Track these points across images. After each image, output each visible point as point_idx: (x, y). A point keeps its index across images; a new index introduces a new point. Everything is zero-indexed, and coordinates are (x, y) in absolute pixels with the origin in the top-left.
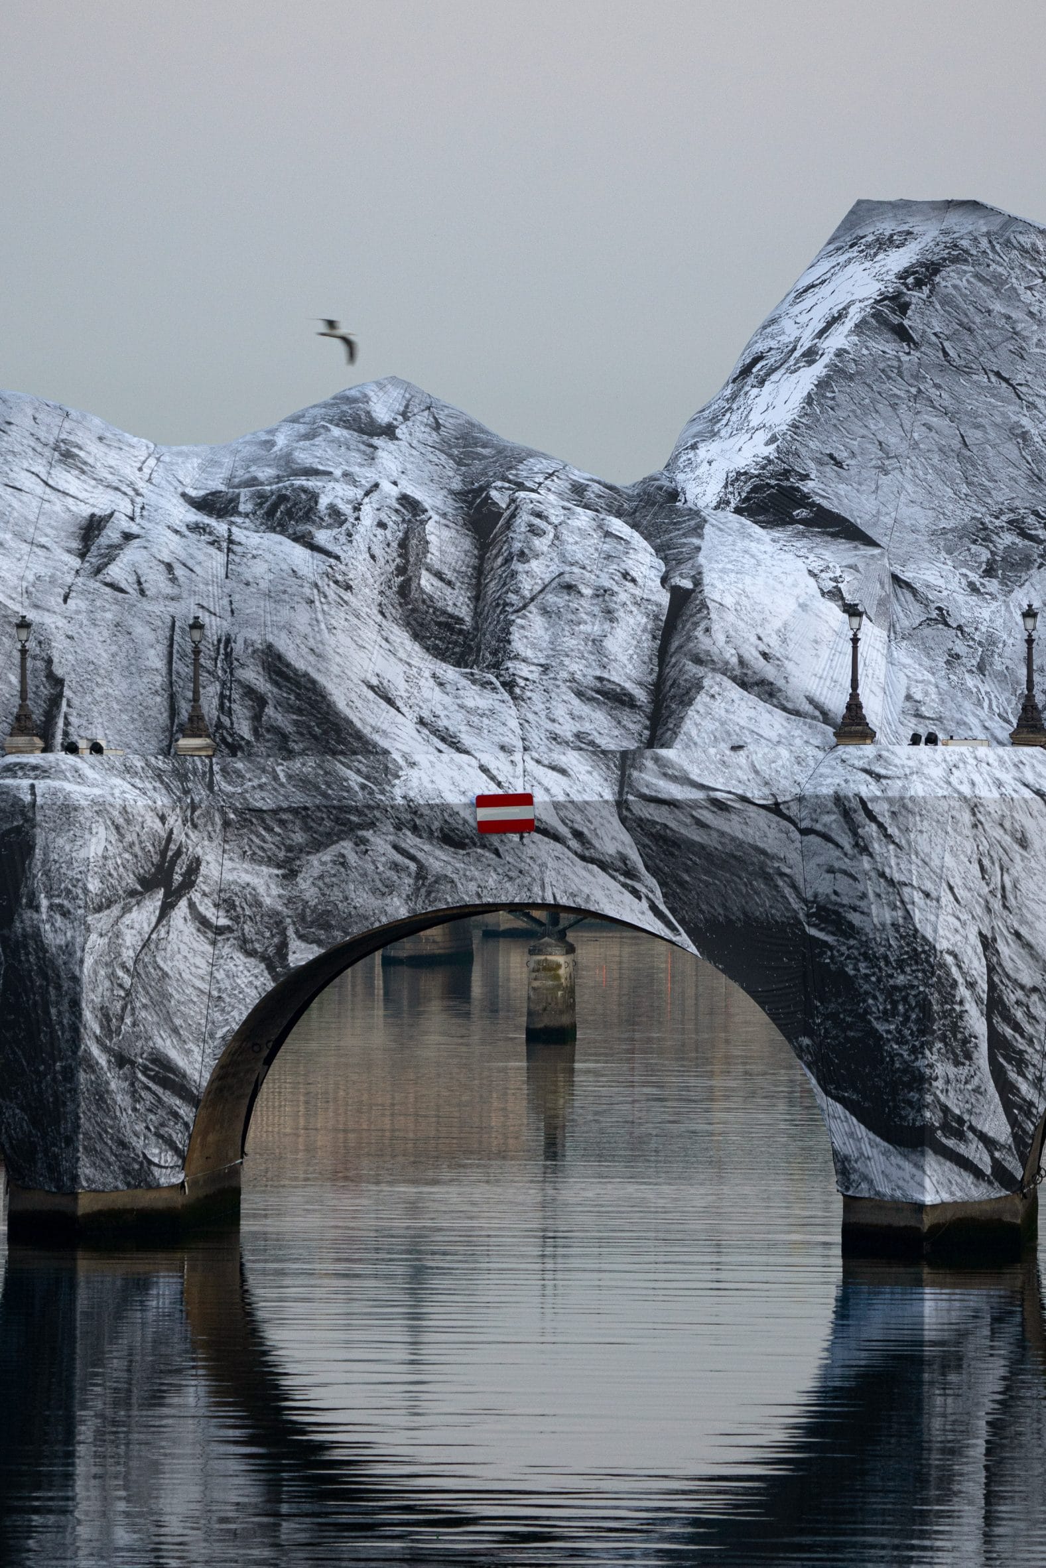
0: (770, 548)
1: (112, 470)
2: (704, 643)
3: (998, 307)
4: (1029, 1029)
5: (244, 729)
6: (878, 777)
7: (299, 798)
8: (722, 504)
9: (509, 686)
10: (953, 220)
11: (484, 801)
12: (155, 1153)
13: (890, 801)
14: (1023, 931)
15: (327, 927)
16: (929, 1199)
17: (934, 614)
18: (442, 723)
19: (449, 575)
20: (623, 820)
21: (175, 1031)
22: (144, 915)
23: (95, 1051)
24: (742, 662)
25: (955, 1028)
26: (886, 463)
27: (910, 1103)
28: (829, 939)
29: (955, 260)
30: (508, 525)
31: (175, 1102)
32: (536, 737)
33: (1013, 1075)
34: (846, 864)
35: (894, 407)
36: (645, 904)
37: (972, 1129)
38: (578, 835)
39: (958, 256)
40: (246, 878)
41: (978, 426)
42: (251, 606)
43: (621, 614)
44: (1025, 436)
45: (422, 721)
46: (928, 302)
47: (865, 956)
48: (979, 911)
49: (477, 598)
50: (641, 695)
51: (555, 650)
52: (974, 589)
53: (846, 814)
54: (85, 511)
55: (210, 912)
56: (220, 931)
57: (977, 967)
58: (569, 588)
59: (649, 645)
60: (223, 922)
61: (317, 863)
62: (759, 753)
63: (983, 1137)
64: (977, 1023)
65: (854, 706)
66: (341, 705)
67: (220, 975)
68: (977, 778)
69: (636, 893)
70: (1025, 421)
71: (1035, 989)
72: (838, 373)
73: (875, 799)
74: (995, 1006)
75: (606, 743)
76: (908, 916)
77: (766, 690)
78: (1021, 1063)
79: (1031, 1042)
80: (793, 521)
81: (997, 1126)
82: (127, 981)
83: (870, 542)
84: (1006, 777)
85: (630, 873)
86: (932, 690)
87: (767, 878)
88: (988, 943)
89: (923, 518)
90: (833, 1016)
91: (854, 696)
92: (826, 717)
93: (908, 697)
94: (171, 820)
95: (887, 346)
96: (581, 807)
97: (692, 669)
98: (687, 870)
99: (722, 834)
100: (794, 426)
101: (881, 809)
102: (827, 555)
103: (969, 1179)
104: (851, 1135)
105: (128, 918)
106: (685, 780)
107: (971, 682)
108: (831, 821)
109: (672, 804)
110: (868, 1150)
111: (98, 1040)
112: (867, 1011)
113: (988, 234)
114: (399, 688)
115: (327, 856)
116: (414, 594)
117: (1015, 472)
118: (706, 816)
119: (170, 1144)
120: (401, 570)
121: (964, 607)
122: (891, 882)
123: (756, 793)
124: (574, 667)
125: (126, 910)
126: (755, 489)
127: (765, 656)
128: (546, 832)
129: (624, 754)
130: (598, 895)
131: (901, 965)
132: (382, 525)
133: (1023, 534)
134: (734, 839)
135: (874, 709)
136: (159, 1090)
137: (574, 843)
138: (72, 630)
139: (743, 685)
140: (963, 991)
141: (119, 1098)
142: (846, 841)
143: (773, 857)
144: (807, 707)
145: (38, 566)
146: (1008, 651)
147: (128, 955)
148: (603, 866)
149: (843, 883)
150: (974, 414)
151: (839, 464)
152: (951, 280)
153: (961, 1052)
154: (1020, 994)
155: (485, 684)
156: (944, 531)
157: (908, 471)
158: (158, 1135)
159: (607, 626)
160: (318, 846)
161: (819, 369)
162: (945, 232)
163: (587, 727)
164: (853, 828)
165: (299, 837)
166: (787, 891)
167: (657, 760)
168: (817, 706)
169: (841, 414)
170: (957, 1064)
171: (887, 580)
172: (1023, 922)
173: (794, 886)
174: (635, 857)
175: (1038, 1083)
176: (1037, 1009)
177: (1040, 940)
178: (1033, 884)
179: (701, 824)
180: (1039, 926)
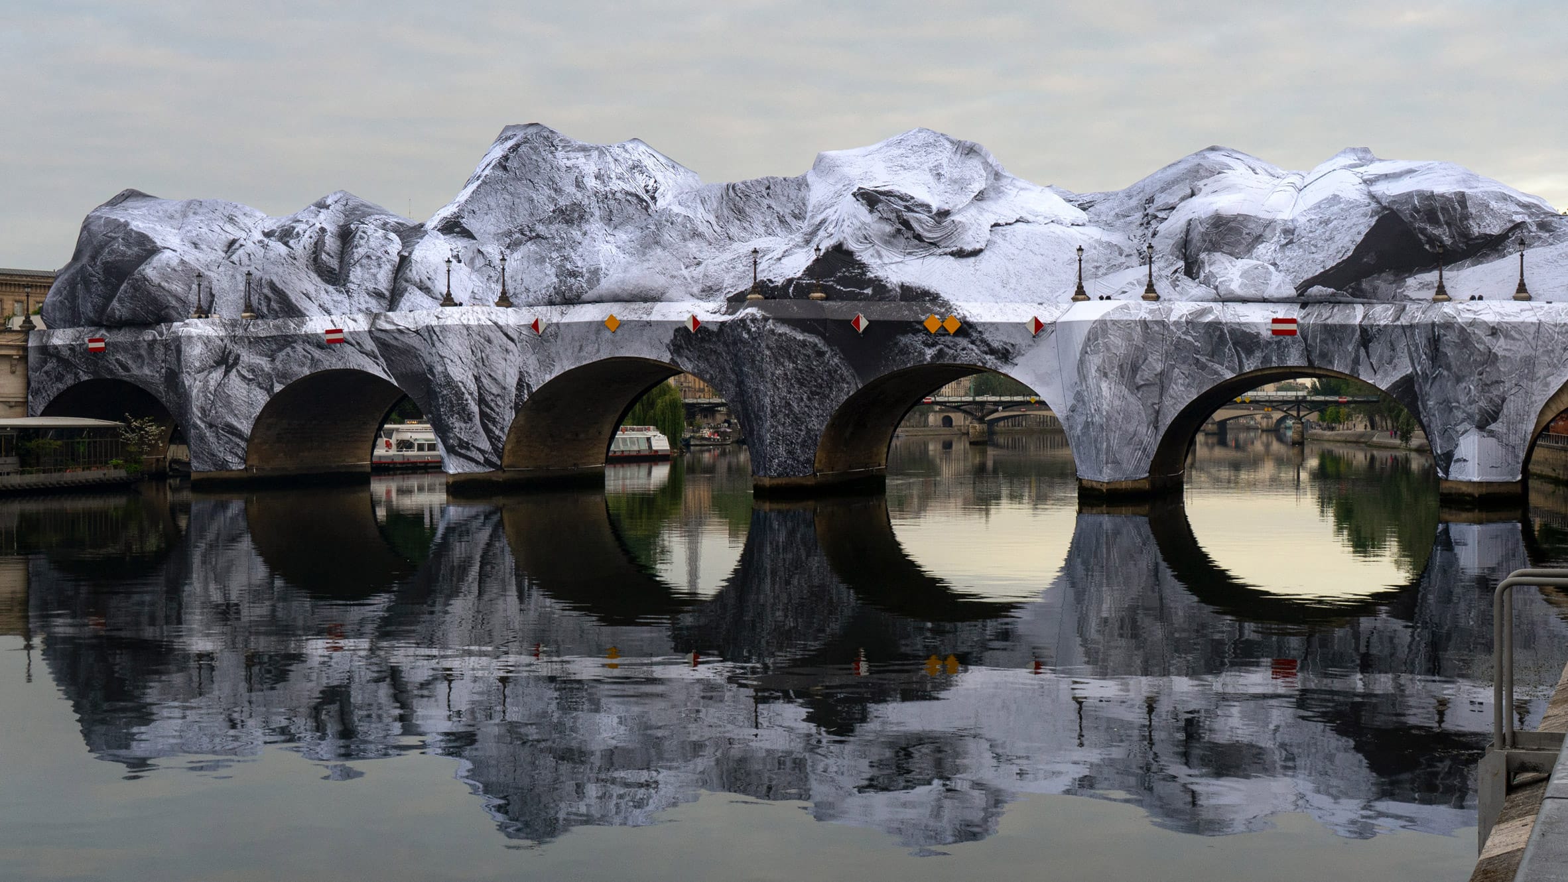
0: (442, 242)
1: (245, 224)
2: (409, 275)
4: (497, 410)
5: (265, 310)
7: (274, 333)
8: (435, 228)
9: (347, 292)
10: (528, 130)
11: (328, 332)
12: (229, 458)
13: (441, 327)
14: (492, 374)
15: (286, 378)
16: (452, 472)
17: (487, 262)
18: (326, 306)
19: (332, 254)
20: (372, 338)
21: (236, 415)
22: (217, 375)
23: (199, 422)
24: (421, 281)
25: (464, 409)
26: (488, 212)
27: (448, 437)
28: (431, 378)
29: (525, 142)
30: (354, 236)
31: (238, 440)
32: (354, 309)
33: (491, 426)
34: (432, 350)
35: (496, 193)
36: (381, 368)
37: (473, 446)
38: (358, 343)
40: (258, 361)
41: (519, 198)
42: (269, 267)
43: (383, 265)
44: (532, 200)
45: (320, 306)
46: (515, 157)
47: (439, 384)
48: (472, 367)
49: (341, 262)
50: (387, 294)
51: (363, 280)
52: (502, 253)
53: (429, 331)
54: (232, 238)
55: (246, 374)
56: (250, 380)
57: (473, 387)
58: (369, 257)
59: (391, 276)
60: (251, 377)
61: (281, 356)
62: (418, 313)
63: (479, 449)
65: (449, 294)
66: (294, 301)
67: (252, 396)
68: (473, 318)
69: (378, 364)
70: (534, 196)
71: (498, 395)
72: (484, 183)
73: (437, 327)
74: (481, 401)
75: (372, 311)
76: (446, 369)
77: (427, 290)
78: (494, 422)
79: (498, 414)
80: (453, 232)
81: (485, 445)
82: (212, 398)
83: (474, 238)
84: (483, 317)
85: (376, 357)
87: (417, 357)
88: (477, 378)
89: (492, 229)
90: (434, 408)
91: (449, 291)
92: (443, 299)
94: (226, 341)
95: (500, 173)
96: (358, 333)
97: (404, 284)
98: (393, 355)
99: (403, 341)
100: (466, 201)
101: (438, 330)
102: (459, 243)
103: (473, 465)
105: (211, 376)
106: (393, 323)
107: (493, 285)
108: (427, 335)
109: (385, 331)
111: (200, 418)
112: (439, 404)
113: (537, 134)
114: (313, 294)
115: (284, 353)
116: (319, 261)
117: (526, 212)
118: (397, 335)
119: (236, 455)
120: (314, 252)
121: (497, 259)
122: (441, 356)
123: (413, 327)
124: (367, 285)
125: (210, 373)
126: (447, 223)
127: (429, 279)
128: (348, 343)
129: (377, 315)
130: (366, 365)
131: (445, 386)
132: (311, 237)
133: (523, 234)
134: (406, 343)
135: (455, 292)
136: (230, 436)
137: (357, 347)
138: (219, 278)
139: (420, 289)
140: (467, 396)
141: (211, 439)
142: (430, 342)
144: (439, 295)
145: (213, 257)
147: (212, 388)
148: (367, 355)
149: (432, 358)
150: (519, 194)
151: (474, 213)
152: (523, 149)
153: (468, 418)
154: (491, 396)
155: (340, 292)
156: (498, 234)
157: (493, 214)
158: (231, 452)
159: (379, 270)
160: (280, 350)
161: (479, 182)
162: (525, 134)
163: (370, 305)
164: (431, 337)
165: (274, 347)
166: (422, 361)
167: (387, 316)
168: (441, 294)
169: (481, 196)
170: (465, 422)
171: (476, 251)
172: (491, 370)
174: (376, 351)
175: (502, 429)
176: (500, 403)
177: (500, 378)
178: (496, 358)
179: (396, 339)
180: (500, 372)
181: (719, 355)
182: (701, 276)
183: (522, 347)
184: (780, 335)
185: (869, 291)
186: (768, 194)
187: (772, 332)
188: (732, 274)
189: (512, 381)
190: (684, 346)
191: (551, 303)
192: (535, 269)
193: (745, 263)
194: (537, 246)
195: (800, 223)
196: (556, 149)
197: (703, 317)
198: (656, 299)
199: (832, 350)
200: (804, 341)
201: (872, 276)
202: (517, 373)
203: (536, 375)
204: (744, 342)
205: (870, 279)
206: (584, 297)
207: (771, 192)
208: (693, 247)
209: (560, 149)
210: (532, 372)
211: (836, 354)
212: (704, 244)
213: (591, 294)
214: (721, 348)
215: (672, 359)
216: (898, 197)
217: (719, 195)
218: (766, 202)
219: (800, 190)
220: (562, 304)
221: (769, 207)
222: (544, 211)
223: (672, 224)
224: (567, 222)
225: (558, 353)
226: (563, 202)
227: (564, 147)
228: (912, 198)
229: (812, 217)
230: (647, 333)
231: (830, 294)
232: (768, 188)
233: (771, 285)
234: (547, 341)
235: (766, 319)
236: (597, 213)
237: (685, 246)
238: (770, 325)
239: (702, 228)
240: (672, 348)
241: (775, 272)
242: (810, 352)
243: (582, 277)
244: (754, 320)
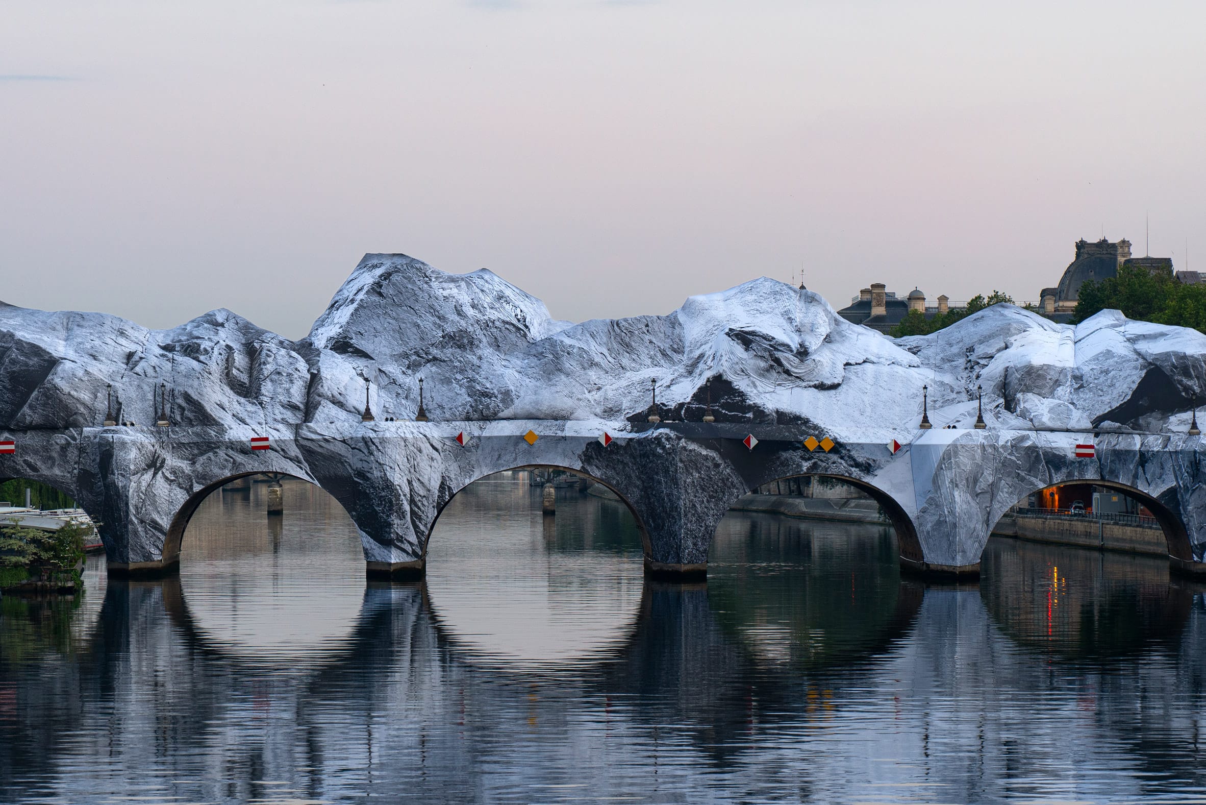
0: (341, 360)
1: (136, 338)
2: (321, 390)
3: (409, 286)
4: (423, 509)
5: (178, 418)
6: (376, 431)
7: (196, 439)
8: (326, 347)
9: (261, 404)
10: (395, 259)
11: (253, 440)
12: (153, 550)
13: (379, 439)
14: (420, 478)
15: (205, 479)
16: (393, 561)
17: (392, 381)
18: (240, 415)
19: (242, 369)
20: (297, 445)
21: (158, 512)
22: (148, 476)
23: (134, 519)
24: (333, 396)
25: (400, 509)
26: (376, 334)
27: (386, 532)
28: (361, 482)
29: (396, 272)
30: (260, 354)
31: (159, 534)
32: (269, 420)
33: (418, 523)
34: (366, 458)
35: (378, 317)
36: (304, 471)
37: (405, 539)
38: (283, 450)
39: (397, 271)
40: (180, 464)
41: (404, 323)
42: (180, 380)
43: (295, 381)
44: (419, 326)
45: (234, 415)
46: (388, 285)
47: (372, 487)
48: (407, 472)
49: (250, 377)
50: (302, 406)
51: (275, 393)
52: (404, 373)
53: (366, 443)
54: (128, 350)
55: (168, 475)
56: (172, 481)
57: (407, 489)
58: (279, 373)
59: (304, 391)
60: (173, 478)
61: (202, 459)
62: (338, 424)
63: (409, 542)
64: (407, 507)
65: (368, 409)
66: (209, 410)
67: (172, 495)
68: (406, 431)
69: (301, 468)
70: (419, 321)
71: (424, 496)
72: (361, 306)
73: (375, 438)
74: (412, 502)
75: (291, 421)
76: (385, 474)
77: (341, 405)
78: (420, 519)
79: (423, 513)
80: (348, 352)
81: (413, 538)
82: (143, 497)
83: (372, 359)
84: (415, 431)
85: (299, 462)
86: (392, 404)
87: (342, 463)
88: (410, 482)
89: (388, 351)
90: (363, 505)
91: (368, 406)
92: (359, 413)
93: (384, 407)
94: (156, 447)
95: (376, 298)
96: (284, 441)
97: (317, 398)
98: (317, 461)
99: (328, 449)
100: (348, 323)
101: (376, 441)
102: (359, 363)
103: (405, 555)
104: (368, 542)
105: (143, 477)
106: (316, 433)
107: (403, 402)
108: (361, 445)
109: (312, 440)
110: (373, 546)
111: (135, 515)
112: (373, 504)
113: (406, 264)
114: (227, 405)
115: (205, 457)
116: (231, 376)
117: (416, 337)
118: (323, 444)
119: (158, 548)
120: (227, 368)
121: (401, 379)
122: (380, 464)
123: (338, 437)
124: (281, 398)
125: (142, 475)
126: (336, 342)
127: (340, 394)
128: (273, 449)
129: (297, 425)
130: (289, 469)
131: (383, 489)
132: (220, 354)
133: (419, 356)
134: (331, 451)
135: (374, 410)
136: (154, 531)
137: (282, 453)
138: (124, 387)
139: (333, 403)
140: (402, 497)
141: (141, 533)
142: (366, 451)
143: (343, 456)
144: (353, 410)
145: (113, 368)
146: (415, 392)
147: (143, 489)
148: (291, 460)
149: (365, 465)
150: (403, 319)
151: (362, 334)
152: (395, 278)
153: (402, 516)
154: (420, 498)
155: (253, 403)
156: (394, 355)
157: (383, 337)
158: (154, 545)
159: (291, 385)
160: (202, 454)
161: (355, 305)
162: (393, 263)
163: (285, 416)
164: (368, 447)
165: (196, 452)
166: (348, 467)
167: (307, 426)
168: (356, 410)
169: (362, 319)
170: (401, 519)
171: (377, 370)
172: (420, 476)
173: (350, 466)
174: (301, 457)
175: (425, 525)
176: (426, 503)
177: (426, 481)
178: (424, 464)
179: (321, 446)
180: (426, 477)
181: (625, 464)
182: (602, 400)
183: (445, 456)
184: (691, 451)
185: (750, 415)
186: (648, 331)
187: (684, 448)
188: (629, 398)
189: (435, 485)
190: (594, 456)
191: (468, 419)
192: (445, 388)
193: (639, 389)
194: (438, 368)
195: (680, 356)
196: (430, 280)
197: (613, 434)
198: (565, 418)
199: (725, 463)
200: (707, 455)
201: (751, 403)
202: (440, 478)
203: (456, 479)
204: (660, 456)
205: (750, 405)
206: (501, 415)
207: (650, 329)
208: (593, 374)
209: (433, 280)
210: (453, 476)
211: (728, 466)
212: (602, 373)
213: (506, 413)
214: (627, 459)
215: (583, 467)
216: (761, 336)
217: (606, 330)
218: (647, 337)
219: (674, 327)
220: (479, 420)
221: (651, 342)
222: (434, 337)
223: (568, 354)
224: (459, 347)
225: (477, 460)
226: (449, 329)
227: (436, 278)
228: (773, 338)
229: (691, 351)
230: (561, 446)
231: (719, 417)
232: (647, 326)
233: (665, 408)
234: (469, 451)
235: (679, 439)
236: (484, 340)
237: (586, 374)
238: (683, 442)
239: (597, 359)
240: (583, 458)
241: (667, 397)
242: (710, 464)
243: (496, 397)
244: (668, 439)
